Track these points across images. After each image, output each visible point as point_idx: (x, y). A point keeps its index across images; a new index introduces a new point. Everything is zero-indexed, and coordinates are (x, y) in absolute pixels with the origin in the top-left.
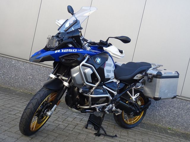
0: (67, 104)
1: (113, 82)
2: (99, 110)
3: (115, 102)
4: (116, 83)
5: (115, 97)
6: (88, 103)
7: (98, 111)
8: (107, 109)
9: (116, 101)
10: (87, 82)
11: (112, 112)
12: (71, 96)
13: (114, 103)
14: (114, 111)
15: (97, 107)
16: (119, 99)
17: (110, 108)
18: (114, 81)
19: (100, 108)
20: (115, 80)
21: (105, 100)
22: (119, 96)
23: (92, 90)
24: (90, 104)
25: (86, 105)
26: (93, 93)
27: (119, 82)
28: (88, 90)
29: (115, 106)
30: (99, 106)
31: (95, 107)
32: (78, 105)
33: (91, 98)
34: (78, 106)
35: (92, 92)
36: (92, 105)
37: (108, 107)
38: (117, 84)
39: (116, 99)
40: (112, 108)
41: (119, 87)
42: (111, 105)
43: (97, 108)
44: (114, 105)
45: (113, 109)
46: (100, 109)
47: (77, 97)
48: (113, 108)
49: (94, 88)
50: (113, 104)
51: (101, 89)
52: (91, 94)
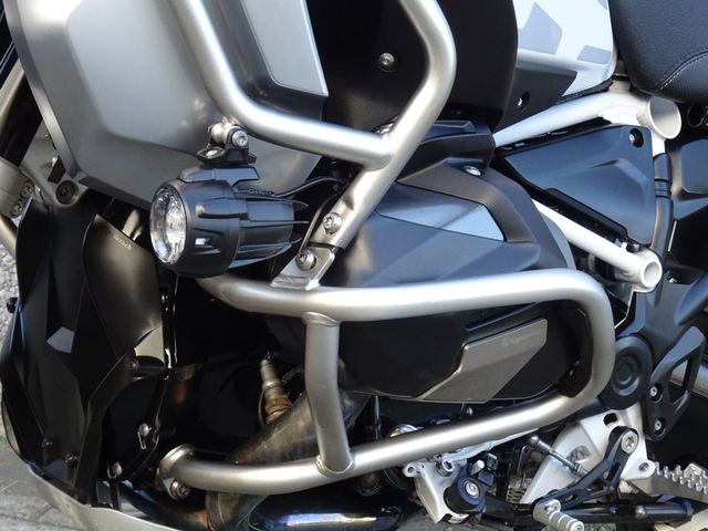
0: (25, 454)
1: (598, 123)
2: (454, 497)
3: (644, 387)
4: (640, 136)
5: (638, 326)
6: (303, 418)
7: (440, 509)
8: (547, 481)
9: (656, 375)
10: (264, 91)
11: (623, 506)
12: (63, 340)
13: (640, 397)
14: (640, 498)
15: (432, 457)
16: (694, 338)
17: (585, 464)
18: (614, 117)
19: (467, 471)
20: (622, 109)
21: (540, 358)
22: (687, 299)
23: (343, 220)
24: (326, 422)
25: (276, 440)
26: (361, 259)
27: (672, 126)
28: (281, 215)
29: (647, 428)
30: (452, 449)
31: (396, 468)
32: (175, 455)
33: (332, 337)
34: (174, 471)
35: (343, 253)
36: (361, 437)
37: (563, 448)
38: (658, 147)
39: (654, 346)
40: (615, 458)
41: (684, 195)
42: (596, 430)
43: (426, 472)
44: (631, 417)
45: (630, 471)
46: (472, 490)
47: (152, 344)
48: (622, 457)
49: (365, 188)
50: (623, 404)
51: (473, 203)
52: (336, 277)
